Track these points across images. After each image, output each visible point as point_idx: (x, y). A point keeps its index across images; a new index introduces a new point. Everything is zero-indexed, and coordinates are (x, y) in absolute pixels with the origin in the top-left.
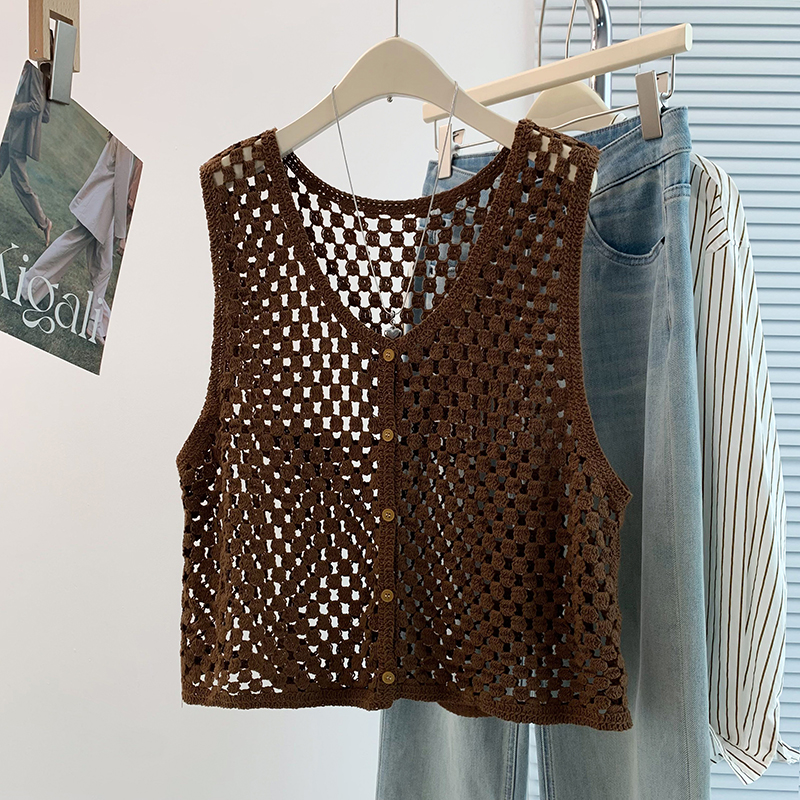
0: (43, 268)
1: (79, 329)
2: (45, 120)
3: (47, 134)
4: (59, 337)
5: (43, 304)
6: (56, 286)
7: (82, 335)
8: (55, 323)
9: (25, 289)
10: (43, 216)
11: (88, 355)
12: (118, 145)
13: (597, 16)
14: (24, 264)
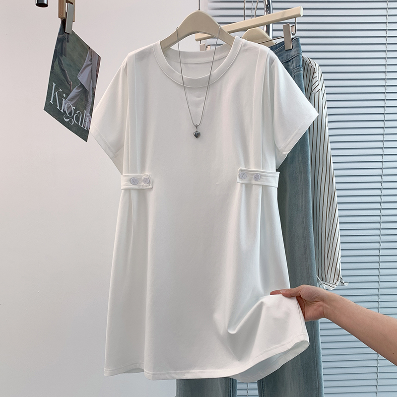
0: (71, 100)
1: (81, 124)
2: (68, 42)
3: (68, 46)
4: (75, 126)
5: (70, 113)
6: (74, 108)
7: (82, 126)
8: (74, 121)
9: (64, 107)
10: (69, 79)
11: (83, 134)
12: (93, 52)
13: (267, 4)
14: (64, 98)
